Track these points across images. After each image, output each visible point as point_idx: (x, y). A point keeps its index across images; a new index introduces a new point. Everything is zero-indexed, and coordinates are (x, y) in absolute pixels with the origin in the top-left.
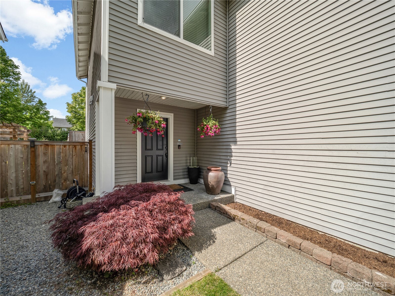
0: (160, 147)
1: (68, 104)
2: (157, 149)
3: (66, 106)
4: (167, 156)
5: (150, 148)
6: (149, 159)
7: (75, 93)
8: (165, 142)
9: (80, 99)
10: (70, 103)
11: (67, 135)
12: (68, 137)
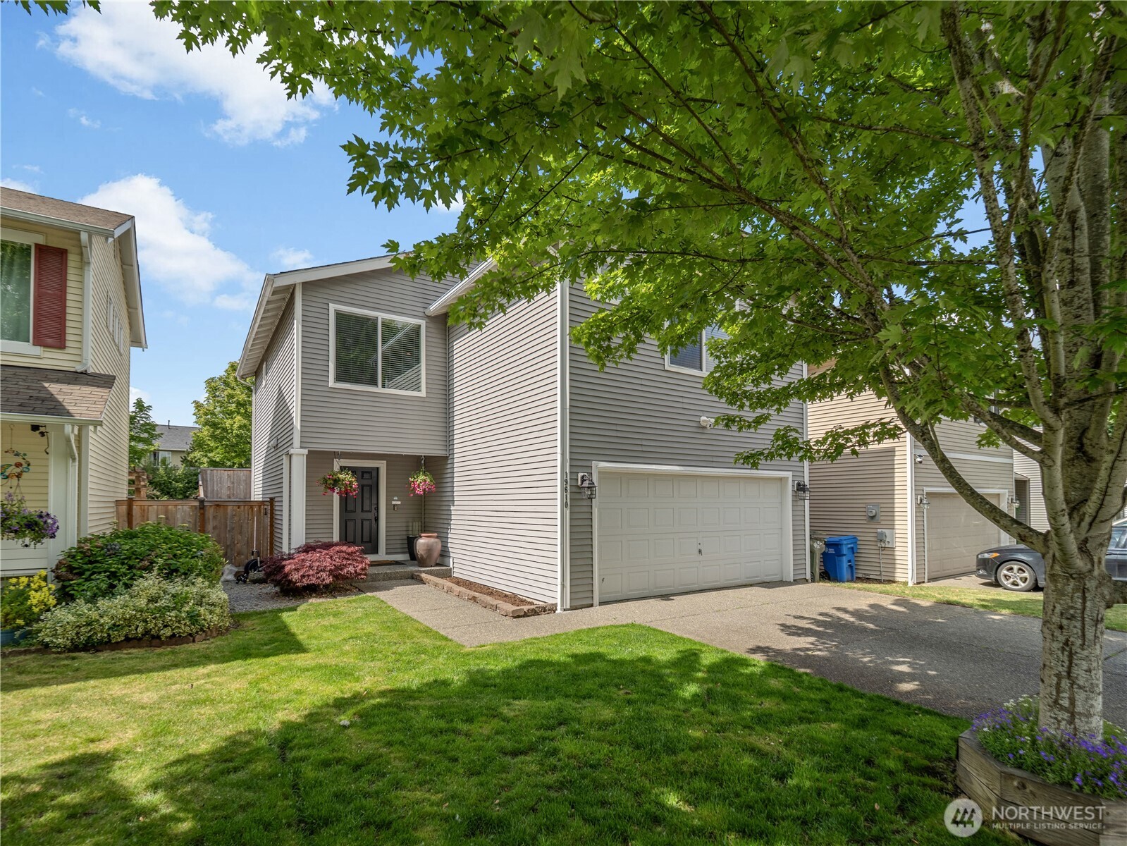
0: (366, 508)
1: (198, 405)
2: (363, 511)
3: (192, 409)
4: (377, 519)
5: (353, 509)
6: (350, 524)
7: (213, 379)
8: (374, 501)
9: (226, 393)
10: (202, 402)
11: (197, 479)
12: (200, 483)
